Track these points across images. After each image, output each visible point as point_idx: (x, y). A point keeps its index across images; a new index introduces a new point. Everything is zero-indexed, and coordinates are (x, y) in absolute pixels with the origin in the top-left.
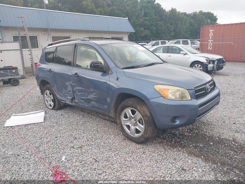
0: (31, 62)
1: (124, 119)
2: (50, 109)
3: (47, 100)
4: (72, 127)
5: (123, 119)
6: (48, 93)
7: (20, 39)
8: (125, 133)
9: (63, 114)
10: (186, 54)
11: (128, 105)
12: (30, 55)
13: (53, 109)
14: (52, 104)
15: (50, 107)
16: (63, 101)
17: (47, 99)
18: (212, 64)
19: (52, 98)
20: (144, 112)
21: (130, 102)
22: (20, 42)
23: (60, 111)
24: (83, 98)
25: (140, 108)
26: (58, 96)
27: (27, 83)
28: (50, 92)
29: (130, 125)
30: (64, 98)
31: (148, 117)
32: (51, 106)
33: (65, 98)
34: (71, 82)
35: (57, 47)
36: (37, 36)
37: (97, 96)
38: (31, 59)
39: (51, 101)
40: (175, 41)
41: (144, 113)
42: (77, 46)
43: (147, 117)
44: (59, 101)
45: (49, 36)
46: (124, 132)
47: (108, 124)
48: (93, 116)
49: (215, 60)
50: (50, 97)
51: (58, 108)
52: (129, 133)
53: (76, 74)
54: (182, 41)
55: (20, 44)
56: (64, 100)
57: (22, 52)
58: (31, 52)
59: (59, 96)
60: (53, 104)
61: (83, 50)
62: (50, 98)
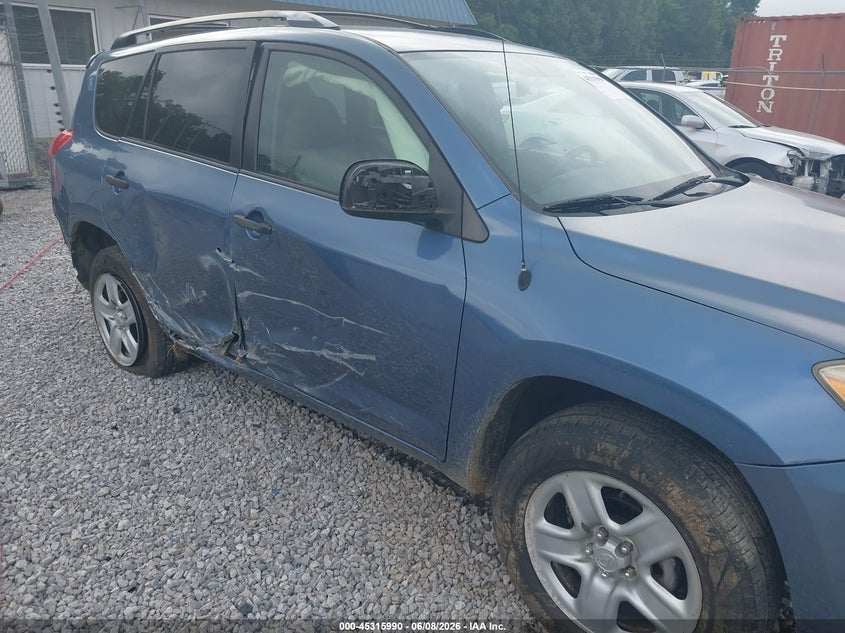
0: (60, 122)
1: (544, 524)
2: (120, 366)
3: (107, 322)
4: (227, 509)
5: (536, 519)
6: (111, 288)
7: (9, 15)
8: (542, 604)
9: (181, 406)
10: (705, 127)
11: (592, 457)
12: (53, 88)
13: (137, 369)
14: (132, 343)
15: (122, 356)
16: (181, 342)
17: (107, 317)
18: (810, 175)
19: (132, 318)
20: (717, 533)
21: (612, 449)
22: (11, 28)
23: (169, 384)
24: (294, 349)
25: (685, 498)
26: (159, 313)
27: (37, 210)
28: (119, 288)
29: (585, 569)
30: (189, 328)
31: (745, 572)
32: (124, 350)
33: (194, 329)
34: (228, 253)
35: (158, 56)
36: (92, 13)
37: (373, 358)
38: (58, 109)
39: (128, 332)
40: (627, 72)
41: (713, 539)
42: (266, 52)
43: (737, 570)
44: (165, 339)
45: (140, 15)
46: (538, 599)
47: (421, 495)
48: (335, 430)
49: (824, 158)
50: (120, 310)
51: (161, 368)
52: (569, 609)
53: (256, 214)
54: (654, 71)
55: (11, 41)
56: (187, 334)
57: (21, 77)
58: (59, 79)
59: (164, 315)
60: (135, 344)
61: (299, 80)
62: (120, 314)
